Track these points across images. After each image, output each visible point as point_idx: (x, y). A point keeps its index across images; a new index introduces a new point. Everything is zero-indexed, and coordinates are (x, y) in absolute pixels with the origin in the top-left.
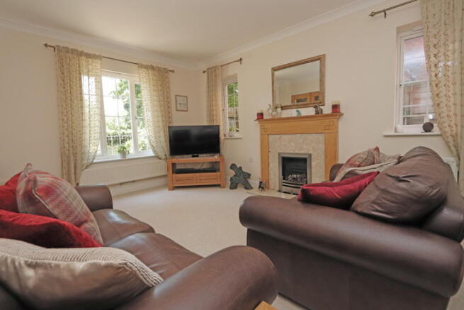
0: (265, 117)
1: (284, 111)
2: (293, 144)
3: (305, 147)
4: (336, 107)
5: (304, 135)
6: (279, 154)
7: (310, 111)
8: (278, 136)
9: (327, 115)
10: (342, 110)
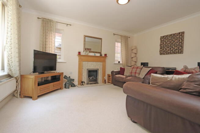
0: (81, 54)
1: (90, 53)
2: (92, 65)
3: (97, 67)
4: (106, 55)
5: (97, 63)
6: (87, 69)
7: (98, 55)
8: (87, 62)
9: (103, 57)
10: (107, 56)
